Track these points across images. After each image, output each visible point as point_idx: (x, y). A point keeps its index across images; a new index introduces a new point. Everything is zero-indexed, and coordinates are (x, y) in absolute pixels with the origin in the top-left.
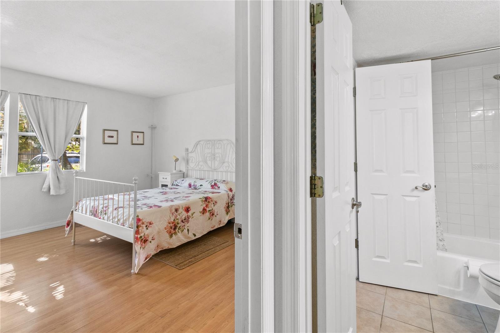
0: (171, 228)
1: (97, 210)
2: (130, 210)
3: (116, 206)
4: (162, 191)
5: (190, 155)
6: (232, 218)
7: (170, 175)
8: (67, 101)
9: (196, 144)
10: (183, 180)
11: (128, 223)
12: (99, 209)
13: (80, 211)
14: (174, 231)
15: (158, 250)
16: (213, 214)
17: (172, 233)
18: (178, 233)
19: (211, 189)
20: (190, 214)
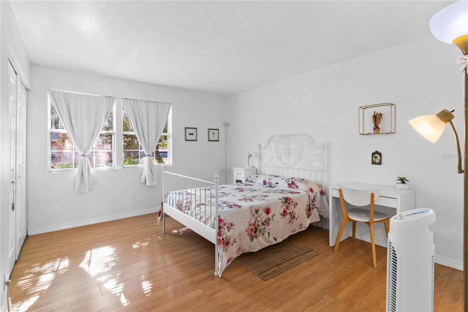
0: (252, 230)
1: (181, 204)
2: (212, 209)
3: (198, 203)
4: (238, 187)
5: (263, 151)
6: (313, 222)
7: (244, 171)
8: (156, 103)
9: (269, 140)
10: (257, 177)
11: (210, 222)
12: (184, 204)
13: (168, 203)
14: (255, 234)
15: (239, 252)
16: (294, 217)
17: (253, 236)
18: (259, 236)
19: (288, 187)
20: (270, 216)
